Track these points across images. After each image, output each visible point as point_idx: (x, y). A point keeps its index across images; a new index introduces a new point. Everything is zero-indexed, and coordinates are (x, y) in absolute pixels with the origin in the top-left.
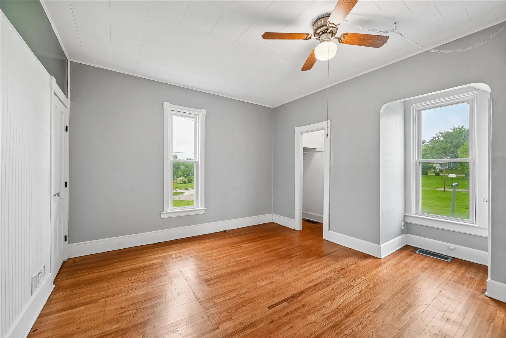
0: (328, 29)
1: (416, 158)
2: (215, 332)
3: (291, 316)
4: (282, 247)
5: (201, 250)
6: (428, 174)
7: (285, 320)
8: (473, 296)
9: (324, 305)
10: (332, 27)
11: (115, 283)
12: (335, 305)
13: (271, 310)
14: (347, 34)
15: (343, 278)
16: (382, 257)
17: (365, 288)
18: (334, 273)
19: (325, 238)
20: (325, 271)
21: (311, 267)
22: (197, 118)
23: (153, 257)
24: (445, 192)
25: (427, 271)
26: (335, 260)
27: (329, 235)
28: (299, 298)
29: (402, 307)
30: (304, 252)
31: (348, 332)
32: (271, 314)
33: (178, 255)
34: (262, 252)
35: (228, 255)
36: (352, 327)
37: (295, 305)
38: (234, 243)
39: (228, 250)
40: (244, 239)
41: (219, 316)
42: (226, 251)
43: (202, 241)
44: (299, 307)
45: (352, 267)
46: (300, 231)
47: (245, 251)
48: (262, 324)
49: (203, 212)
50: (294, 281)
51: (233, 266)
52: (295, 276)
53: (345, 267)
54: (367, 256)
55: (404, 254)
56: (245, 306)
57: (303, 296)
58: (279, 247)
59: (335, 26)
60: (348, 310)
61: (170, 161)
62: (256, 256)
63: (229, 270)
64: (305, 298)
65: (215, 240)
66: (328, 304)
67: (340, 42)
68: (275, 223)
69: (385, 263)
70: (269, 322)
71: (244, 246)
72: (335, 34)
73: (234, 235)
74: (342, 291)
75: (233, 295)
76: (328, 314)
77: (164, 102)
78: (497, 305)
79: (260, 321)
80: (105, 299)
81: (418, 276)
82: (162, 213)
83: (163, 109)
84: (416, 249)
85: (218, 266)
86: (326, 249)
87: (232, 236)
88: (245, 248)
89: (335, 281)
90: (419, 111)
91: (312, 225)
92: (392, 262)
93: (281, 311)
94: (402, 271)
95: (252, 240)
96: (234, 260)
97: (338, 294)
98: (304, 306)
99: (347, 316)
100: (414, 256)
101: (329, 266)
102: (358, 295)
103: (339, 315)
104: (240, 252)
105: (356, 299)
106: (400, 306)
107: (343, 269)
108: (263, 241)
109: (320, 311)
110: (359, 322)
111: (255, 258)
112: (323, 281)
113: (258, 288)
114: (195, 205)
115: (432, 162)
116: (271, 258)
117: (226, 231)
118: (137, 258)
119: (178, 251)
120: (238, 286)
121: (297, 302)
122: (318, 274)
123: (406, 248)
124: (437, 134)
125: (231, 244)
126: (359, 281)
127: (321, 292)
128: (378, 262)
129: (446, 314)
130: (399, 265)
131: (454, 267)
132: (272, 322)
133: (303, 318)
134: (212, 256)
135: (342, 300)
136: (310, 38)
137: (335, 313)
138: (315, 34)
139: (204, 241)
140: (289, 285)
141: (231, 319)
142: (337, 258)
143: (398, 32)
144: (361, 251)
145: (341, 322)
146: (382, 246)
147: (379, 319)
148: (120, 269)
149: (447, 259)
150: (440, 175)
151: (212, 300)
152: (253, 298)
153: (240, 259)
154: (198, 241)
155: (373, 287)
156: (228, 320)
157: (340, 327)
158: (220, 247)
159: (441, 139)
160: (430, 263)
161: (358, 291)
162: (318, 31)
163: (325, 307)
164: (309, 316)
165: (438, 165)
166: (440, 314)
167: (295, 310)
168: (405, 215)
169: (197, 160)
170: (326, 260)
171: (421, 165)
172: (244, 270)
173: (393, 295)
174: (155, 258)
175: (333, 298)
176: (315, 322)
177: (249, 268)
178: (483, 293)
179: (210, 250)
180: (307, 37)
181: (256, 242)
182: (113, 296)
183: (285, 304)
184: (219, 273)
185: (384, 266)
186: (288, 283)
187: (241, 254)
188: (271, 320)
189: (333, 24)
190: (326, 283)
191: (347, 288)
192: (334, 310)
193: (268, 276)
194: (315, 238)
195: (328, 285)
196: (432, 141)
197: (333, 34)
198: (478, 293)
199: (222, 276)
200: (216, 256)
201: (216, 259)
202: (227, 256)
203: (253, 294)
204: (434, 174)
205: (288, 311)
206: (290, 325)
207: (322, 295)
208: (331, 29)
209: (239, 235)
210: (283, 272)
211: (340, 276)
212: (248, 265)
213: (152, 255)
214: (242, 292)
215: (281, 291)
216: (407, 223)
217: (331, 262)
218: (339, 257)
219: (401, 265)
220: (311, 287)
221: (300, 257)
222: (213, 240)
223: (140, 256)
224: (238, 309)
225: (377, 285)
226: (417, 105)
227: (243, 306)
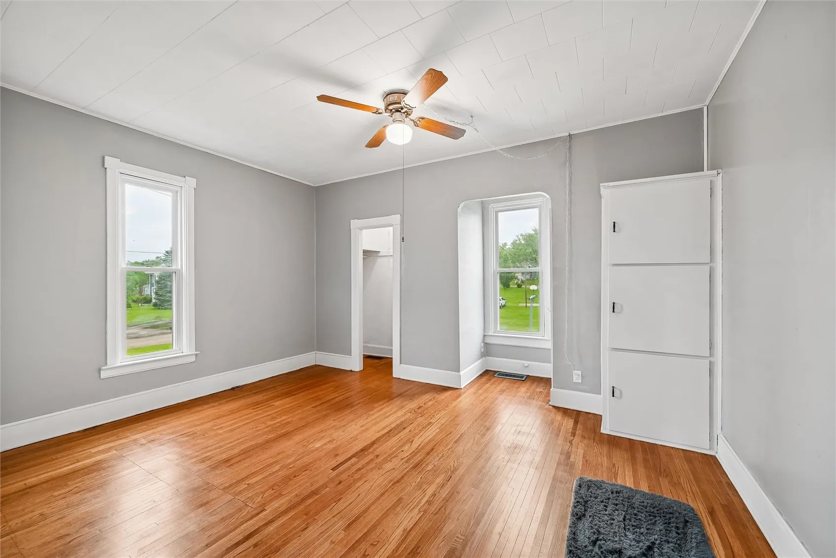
0: (402, 109)
1: (494, 267)
2: (260, 515)
3: (363, 470)
4: (338, 395)
5: (198, 423)
6: (511, 286)
7: (356, 476)
8: (541, 408)
9: (401, 450)
10: (407, 107)
11: (20, 508)
12: (415, 446)
13: (335, 471)
14: (423, 118)
15: (421, 417)
16: (462, 387)
17: (445, 422)
18: (409, 414)
19: (395, 375)
20: (400, 413)
21: (380, 413)
22: (177, 192)
23: (93, 451)
24: (527, 308)
25: (505, 393)
26: (410, 400)
27: (400, 371)
28: (371, 450)
29: (481, 431)
30: (369, 397)
31: (430, 467)
32: (337, 475)
33: (152, 437)
34: (309, 407)
35: (253, 421)
36: (433, 463)
37: (367, 458)
38: (257, 403)
39: (250, 414)
40: (271, 396)
41: (261, 496)
42: (246, 417)
43: (193, 410)
44: (372, 459)
45: (430, 403)
46: (360, 371)
47: (278, 411)
48: (328, 489)
49: (193, 359)
50: (361, 433)
51: (265, 433)
52: (361, 427)
53: (423, 405)
54: (445, 389)
55: (484, 379)
56: (298, 475)
57: (375, 446)
58: (332, 397)
59: (410, 108)
60: (428, 448)
61: (119, 271)
62: (299, 414)
63: (260, 440)
64: (377, 448)
65: (220, 404)
66: (406, 448)
67: (416, 126)
68: (320, 365)
69: (464, 393)
70: (336, 484)
71: (276, 404)
72: (410, 115)
73: (255, 392)
74: (420, 431)
75: (277, 468)
76: (407, 457)
77: (106, 158)
78: (557, 410)
79: (325, 486)
80: (9, 537)
81: (497, 399)
82: (103, 368)
83: (104, 169)
84: (495, 372)
85: (239, 439)
86: (396, 389)
87: (251, 393)
88: (278, 407)
89: (412, 422)
90: (497, 213)
91: (376, 361)
92: (472, 390)
93: (349, 468)
94: (482, 398)
95: (288, 394)
96: (263, 426)
97: (416, 435)
98: (377, 456)
99: (428, 454)
100: (494, 379)
101: (403, 407)
102: (438, 430)
103: (419, 455)
104: (272, 414)
105: (437, 434)
106: (479, 432)
107: (420, 407)
108: (306, 392)
109: (397, 456)
110: (441, 455)
111: (298, 417)
112: (398, 426)
113: (313, 451)
114: (174, 347)
115: (515, 271)
116: (324, 412)
117: (237, 387)
118: (53, 460)
119: (148, 432)
120: (281, 456)
121: (368, 455)
122: (391, 419)
123: (487, 372)
124: (518, 236)
125: (252, 405)
126: (437, 417)
127: (397, 437)
128: (458, 392)
129: (518, 428)
130: (479, 391)
131: (528, 384)
132: (340, 483)
133: (379, 469)
134: (222, 427)
135: (420, 440)
136: (381, 113)
137: (414, 454)
138: (386, 109)
139: (199, 408)
140: (355, 438)
141: (280, 495)
142: (412, 397)
143: (474, 127)
144: (440, 384)
145: (421, 461)
146: (461, 373)
147: (460, 449)
148: (20, 485)
149: (522, 377)
150: (522, 287)
151: (244, 482)
152: (308, 465)
153: (274, 422)
154: (186, 410)
155: (454, 419)
156: (277, 498)
157: (421, 465)
158: (232, 412)
159: (523, 242)
160: (508, 384)
161: (438, 427)
162: (391, 107)
163: (403, 451)
164: (386, 465)
165: (520, 274)
166: (513, 430)
167: (368, 463)
168: (485, 334)
169: (179, 268)
170: (397, 402)
171: (498, 276)
172: (286, 435)
173: (473, 423)
174: (98, 451)
175: (411, 441)
176: (394, 469)
177: (293, 431)
178: (548, 403)
179: (215, 419)
180: (377, 112)
181: (294, 396)
182: (28, 527)
183: (354, 460)
184: (243, 447)
185: (464, 396)
186: (353, 437)
187: (274, 415)
188: (338, 481)
189: (409, 105)
190: (401, 427)
191: (426, 427)
192: (413, 452)
193: (324, 434)
194: (383, 378)
195: (404, 428)
196: (514, 244)
197: (408, 114)
198: (544, 404)
199: (249, 449)
200: (231, 425)
201: (231, 431)
202: (249, 423)
203: (306, 460)
204: (516, 286)
205: (359, 466)
206: (364, 479)
207: (398, 440)
208: (406, 109)
209: (264, 390)
210: (344, 426)
211: (418, 415)
212: (289, 428)
213: (93, 448)
214: (289, 461)
215: (346, 448)
216: (486, 344)
217: (406, 402)
218: (414, 395)
219: (481, 391)
220: (384, 435)
221: (365, 403)
222: (216, 404)
223: (59, 455)
224: (289, 482)
225: (456, 417)
226: (495, 205)
227: (295, 477)
